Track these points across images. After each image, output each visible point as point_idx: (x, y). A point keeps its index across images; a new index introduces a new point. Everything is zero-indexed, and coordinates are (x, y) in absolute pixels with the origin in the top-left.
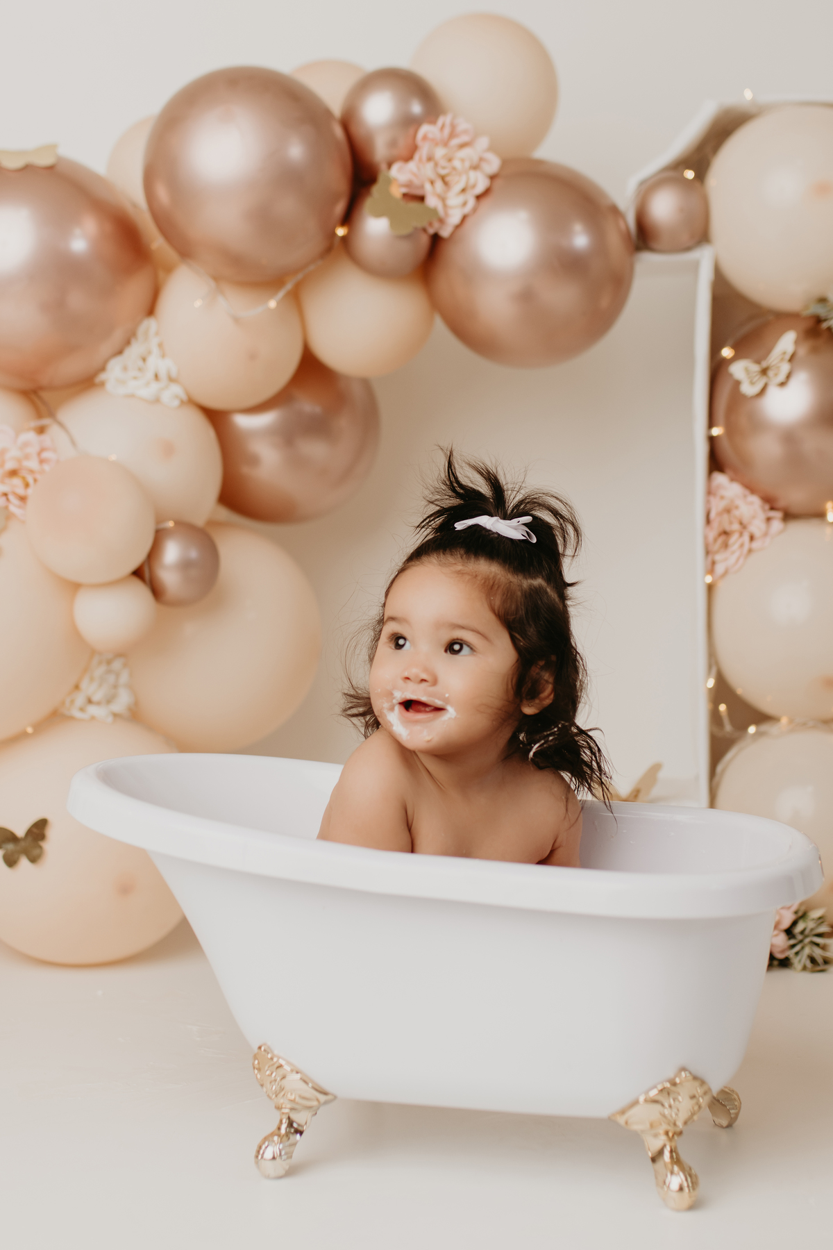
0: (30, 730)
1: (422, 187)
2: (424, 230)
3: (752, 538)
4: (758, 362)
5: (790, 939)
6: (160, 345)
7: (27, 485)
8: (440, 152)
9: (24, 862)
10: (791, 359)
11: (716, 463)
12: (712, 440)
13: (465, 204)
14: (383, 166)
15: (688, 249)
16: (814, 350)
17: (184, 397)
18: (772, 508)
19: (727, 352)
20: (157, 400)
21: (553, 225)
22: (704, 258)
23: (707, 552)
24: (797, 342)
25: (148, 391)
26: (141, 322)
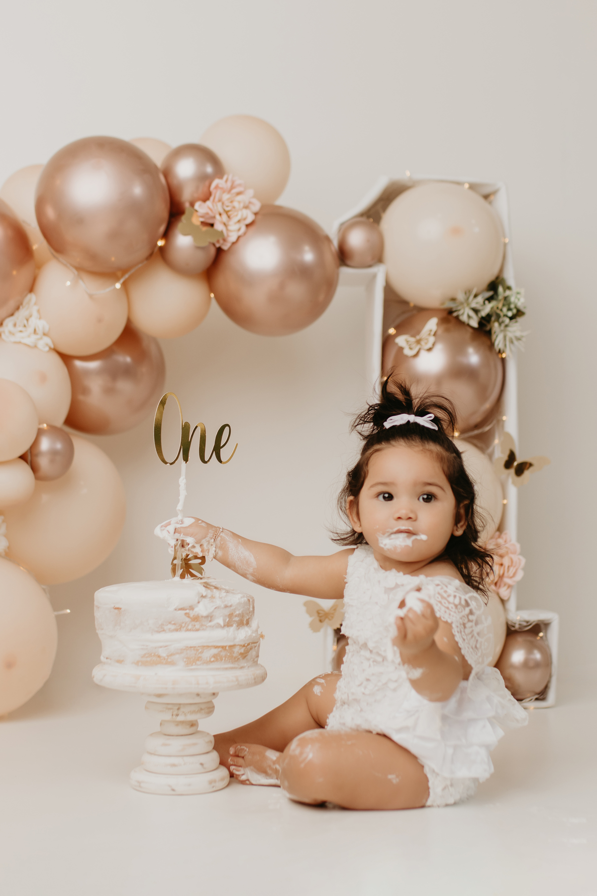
1: (214, 217)
2: (214, 245)
6: (38, 311)
10: (435, 335)
13: (239, 230)
14: (187, 205)
15: (370, 266)
16: (447, 330)
17: (51, 346)
19: (392, 331)
20: (35, 346)
21: (291, 245)
22: (380, 272)
24: (438, 324)
25: (30, 340)
26: (26, 295)
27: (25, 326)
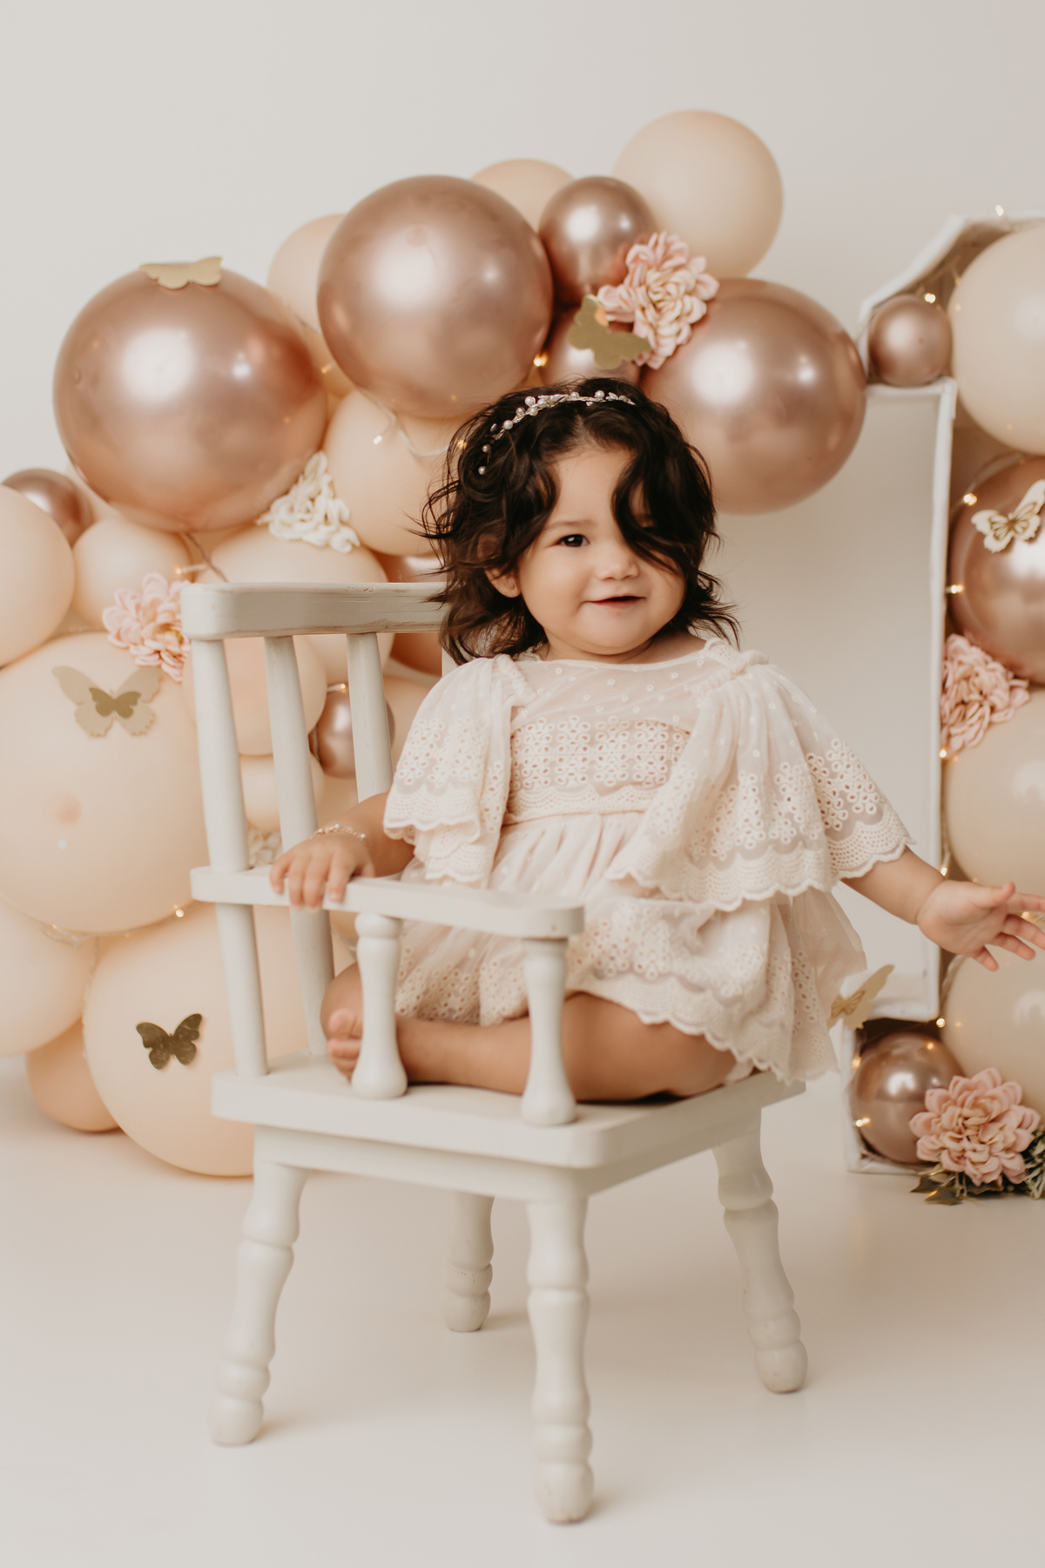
0: (180, 914)
1: (633, 313)
3: (993, 709)
4: (1004, 513)
5: (1026, 1162)
6: (331, 484)
7: (181, 641)
8: (652, 276)
9: (174, 1062)
11: (954, 623)
12: (950, 598)
13: (679, 333)
14: (587, 288)
15: (928, 383)
17: (357, 543)
18: (1016, 677)
19: (969, 499)
20: (327, 546)
21: (775, 357)
22: (946, 392)
23: (942, 725)
25: (317, 536)
26: (310, 457)
27: (308, 511)
